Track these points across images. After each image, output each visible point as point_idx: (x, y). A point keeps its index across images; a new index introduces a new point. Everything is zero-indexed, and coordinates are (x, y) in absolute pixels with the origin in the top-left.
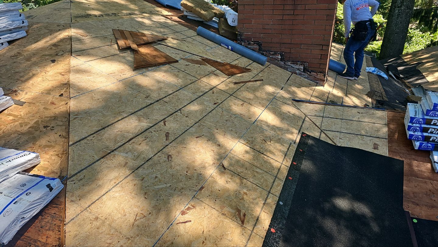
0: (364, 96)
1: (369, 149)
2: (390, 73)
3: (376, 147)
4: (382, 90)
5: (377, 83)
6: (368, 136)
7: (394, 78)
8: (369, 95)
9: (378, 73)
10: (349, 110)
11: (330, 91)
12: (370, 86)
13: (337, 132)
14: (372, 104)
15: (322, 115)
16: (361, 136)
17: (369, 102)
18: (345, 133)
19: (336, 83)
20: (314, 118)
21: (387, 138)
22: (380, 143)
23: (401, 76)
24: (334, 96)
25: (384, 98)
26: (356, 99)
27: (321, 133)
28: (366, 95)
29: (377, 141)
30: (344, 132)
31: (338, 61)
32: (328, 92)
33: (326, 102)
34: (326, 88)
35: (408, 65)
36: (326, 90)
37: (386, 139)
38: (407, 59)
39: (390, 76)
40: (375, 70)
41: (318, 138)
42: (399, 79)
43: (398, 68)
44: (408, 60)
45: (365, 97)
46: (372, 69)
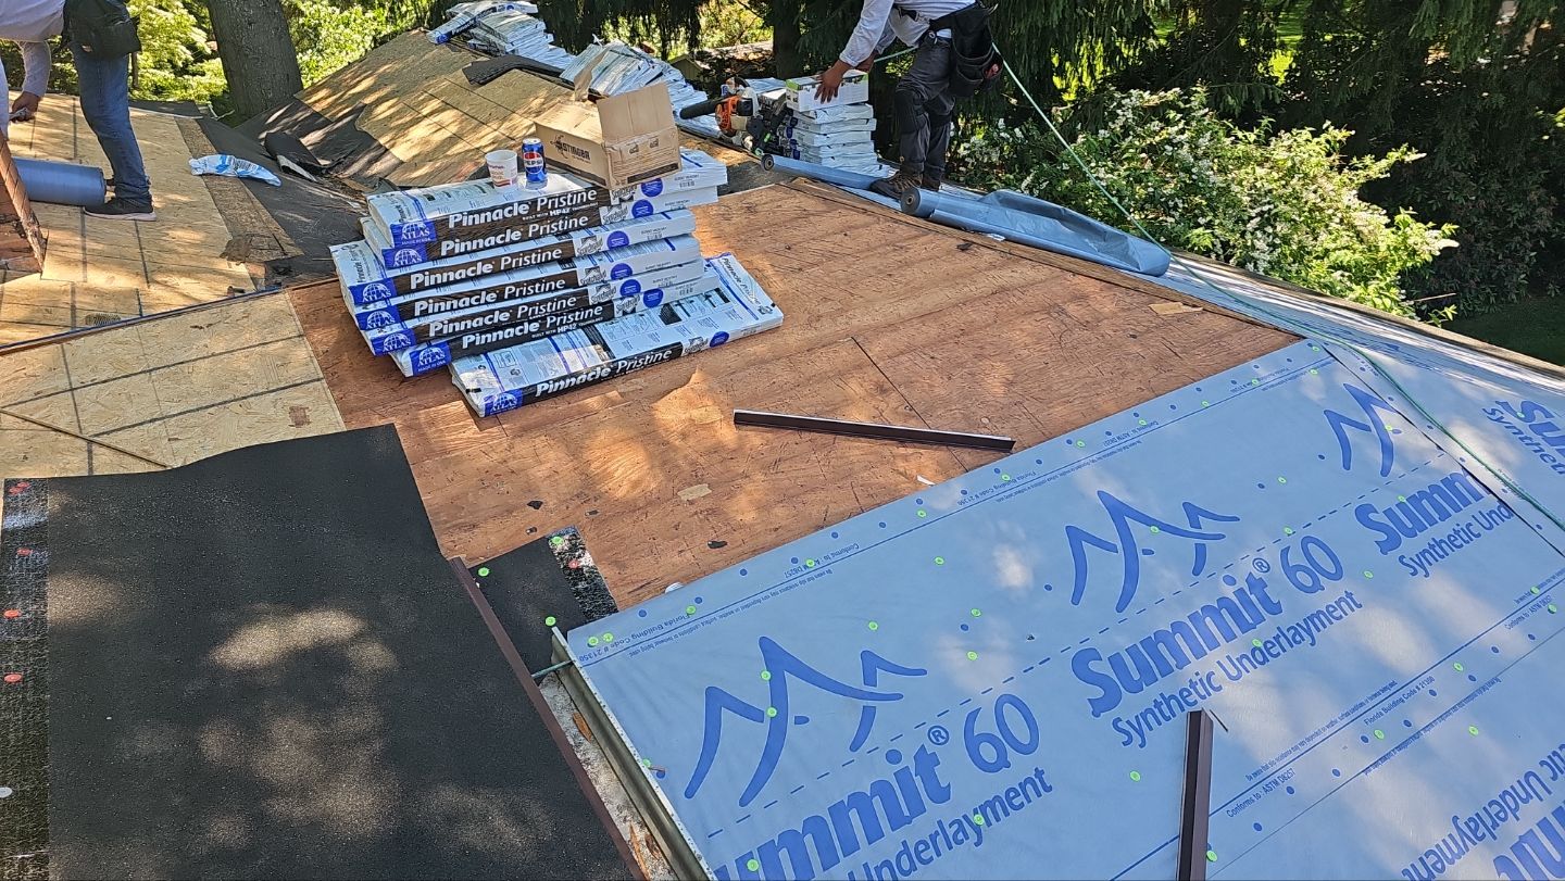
0: (216, 260)
1: (283, 431)
2: (284, 161)
3: (299, 417)
4: (274, 225)
5: (246, 205)
6: (262, 394)
7: (302, 177)
8: (234, 252)
9: (239, 170)
10: (159, 329)
11: (73, 284)
12: (227, 221)
13: (150, 421)
14: (254, 279)
15: (63, 384)
16: (240, 402)
17: (240, 278)
18: (180, 414)
19: (91, 245)
20: (38, 409)
21: (321, 376)
22: (305, 400)
23: (323, 162)
24: (99, 294)
25: (287, 248)
26: (189, 280)
27: (90, 452)
28: (222, 256)
29: (297, 398)
30: (176, 412)
31: (71, 159)
32: (69, 287)
33: (73, 327)
34: (53, 275)
35: (327, 122)
36: (55, 286)
37: (318, 380)
38: (320, 101)
39: (287, 170)
40: (223, 162)
41: (85, 473)
42: (322, 175)
43: (304, 141)
44: (324, 104)
45: (223, 265)
46: (213, 161)
